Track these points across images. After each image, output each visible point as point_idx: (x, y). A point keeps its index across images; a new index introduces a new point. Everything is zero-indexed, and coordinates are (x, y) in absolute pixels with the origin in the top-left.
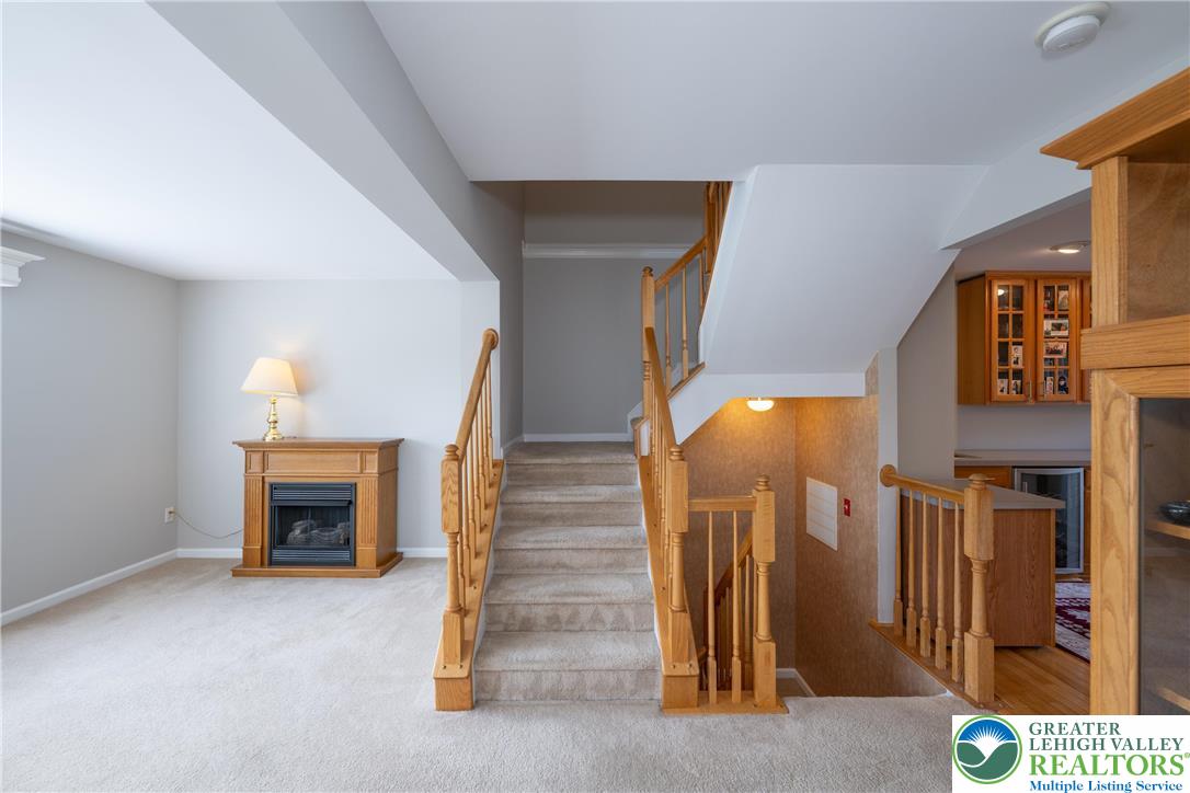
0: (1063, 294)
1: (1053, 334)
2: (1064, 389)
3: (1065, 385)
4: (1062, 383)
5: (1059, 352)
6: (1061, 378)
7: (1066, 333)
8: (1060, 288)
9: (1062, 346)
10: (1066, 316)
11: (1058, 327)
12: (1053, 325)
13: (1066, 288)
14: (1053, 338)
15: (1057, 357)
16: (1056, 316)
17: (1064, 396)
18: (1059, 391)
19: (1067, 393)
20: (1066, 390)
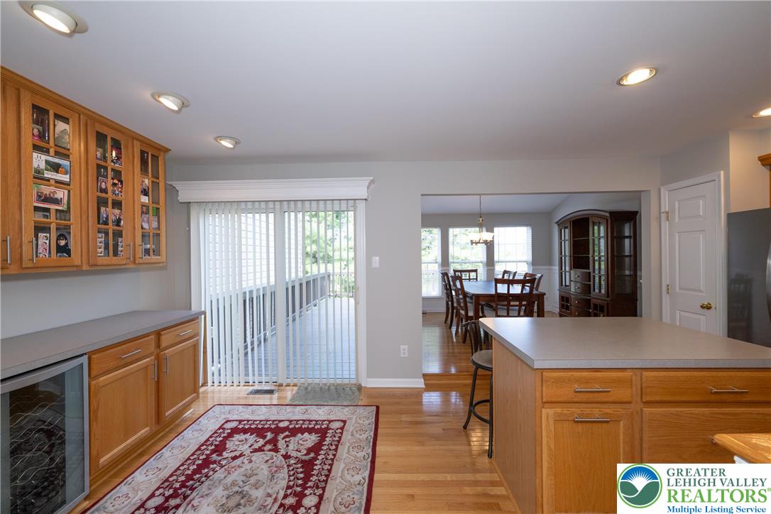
0: (61, 126)
1: (48, 175)
2: (64, 250)
3: (66, 245)
4: (63, 243)
5: (57, 202)
6: (60, 237)
7: (66, 178)
8: (57, 116)
9: (61, 194)
10: (66, 157)
11: (56, 168)
12: (47, 162)
13: (66, 120)
14: (48, 180)
15: (53, 207)
16: (52, 151)
17: (65, 260)
18: (57, 252)
19: (70, 256)
20: (68, 252)
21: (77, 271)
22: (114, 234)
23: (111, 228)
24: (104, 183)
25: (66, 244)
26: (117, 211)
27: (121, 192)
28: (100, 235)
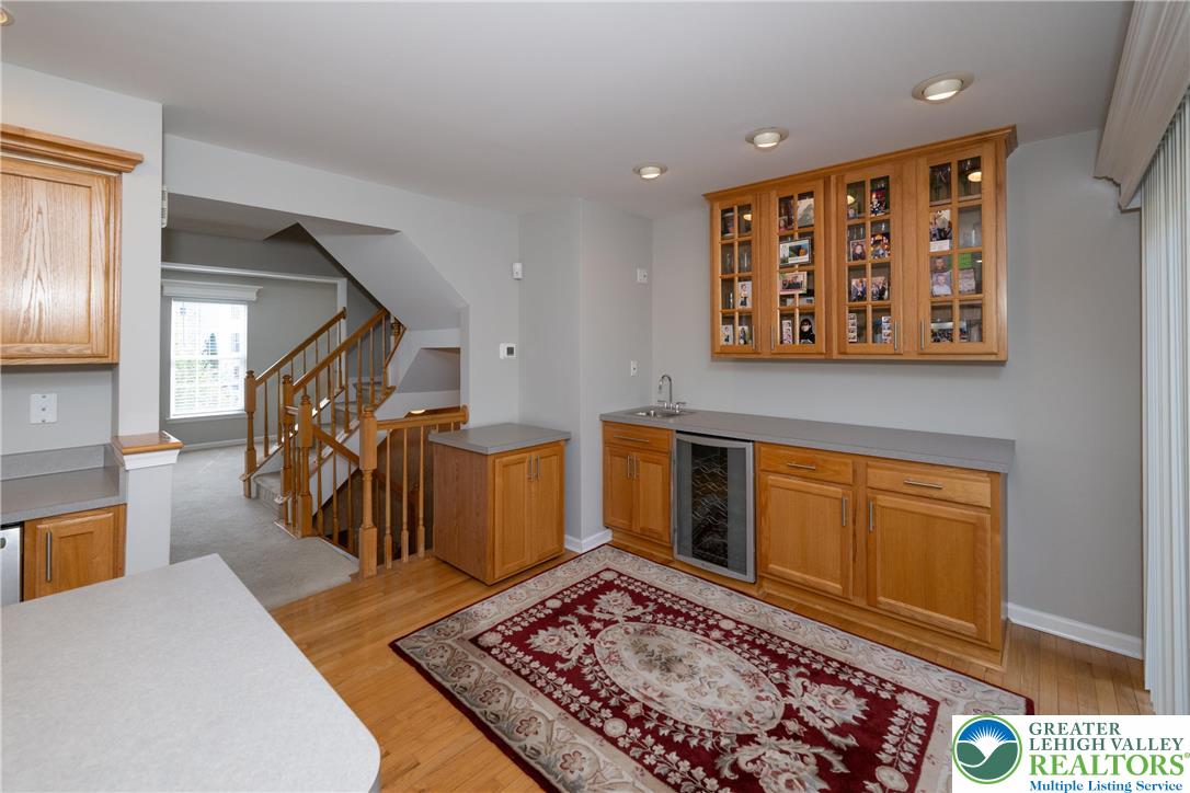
1: (791, 261)
2: (808, 336)
4: (806, 328)
5: (799, 286)
7: (806, 258)
8: (801, 197)
9: (802, 277)
10: (807, 235)
11: (798, 251)
12: (791, 248)
14: (792, 266)
15: (797, 292)
16: (796, 235)
17: (809, 346)
18: (800, 339)
19: (814, 342)
20: (812, 338)
21: (826, 360)
22: (873, 311)
23: (869, 304)
24: (859, 247)
25: (810, 330)
26: (880, 279)
27: (888, 249)
28: (853, 315)
